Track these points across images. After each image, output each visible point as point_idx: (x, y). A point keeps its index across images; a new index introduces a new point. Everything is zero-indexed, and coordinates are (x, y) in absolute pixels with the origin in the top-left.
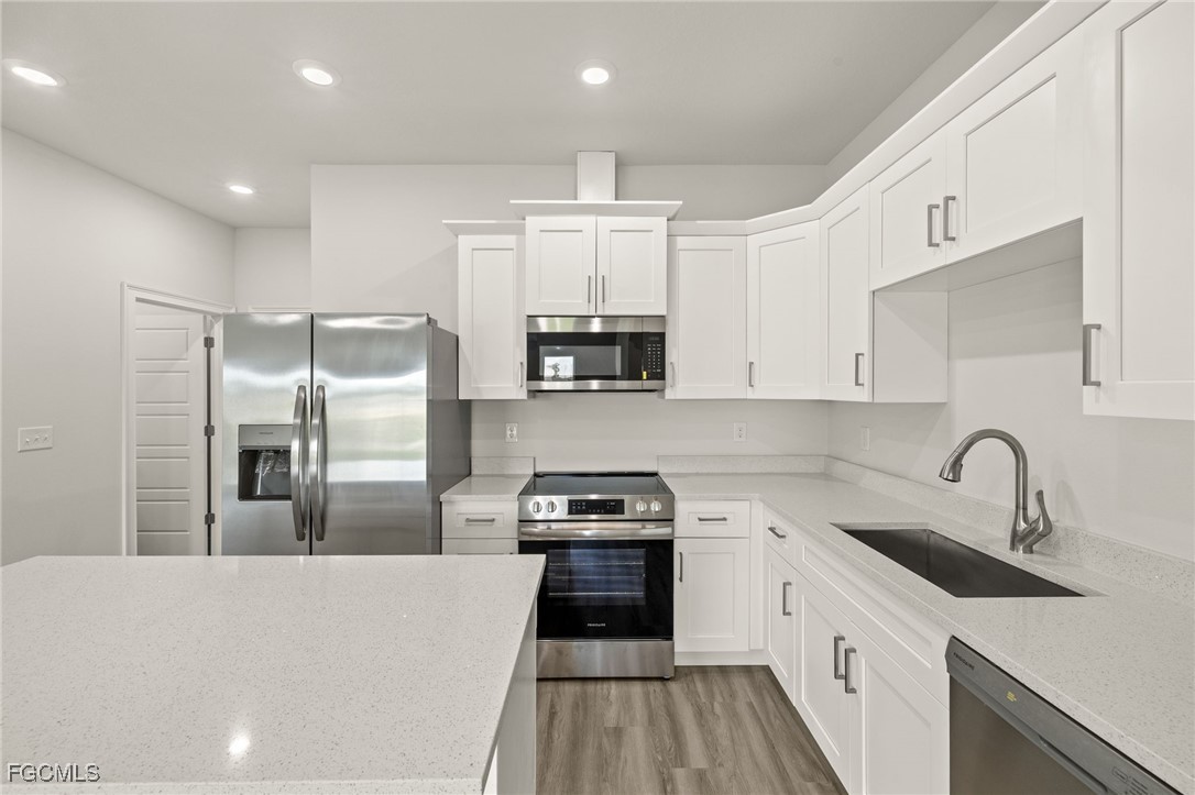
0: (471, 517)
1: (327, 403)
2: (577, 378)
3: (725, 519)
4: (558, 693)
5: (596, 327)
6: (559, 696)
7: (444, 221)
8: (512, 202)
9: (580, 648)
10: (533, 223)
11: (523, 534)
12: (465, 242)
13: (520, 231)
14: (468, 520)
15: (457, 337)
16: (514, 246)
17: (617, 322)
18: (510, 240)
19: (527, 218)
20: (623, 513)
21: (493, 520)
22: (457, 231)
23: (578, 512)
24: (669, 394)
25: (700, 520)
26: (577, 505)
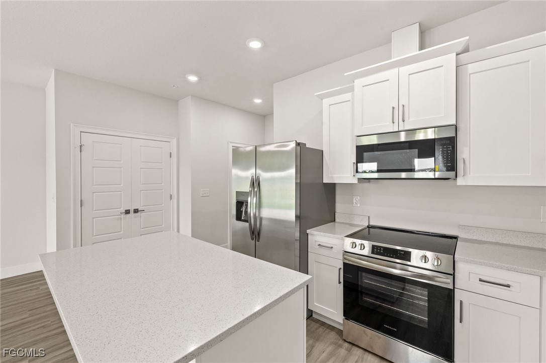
0: (322, 244)
1: (261, 183)
2: (379, 171)
3: (508, 286)
4: (363, 358)
5: (403, 138)
6: (362, 361)
7: (315, 94)
8: (345, 74)
9: (379, 338)
10: (358, 83)
11: (345, 259)
12: (326, 102)
13: (352, 89)
14: (319, 245)
15: (323, 151)
16: (350, 99)
17: (415, 133)
18: (348, 96)
19: (355, 81)
20: (410, 261)
21: (332, 248)
22: (322, 97)
23: (377, 254)
24: (460, 181)
25: (481, 280)
26: (377, 249)
